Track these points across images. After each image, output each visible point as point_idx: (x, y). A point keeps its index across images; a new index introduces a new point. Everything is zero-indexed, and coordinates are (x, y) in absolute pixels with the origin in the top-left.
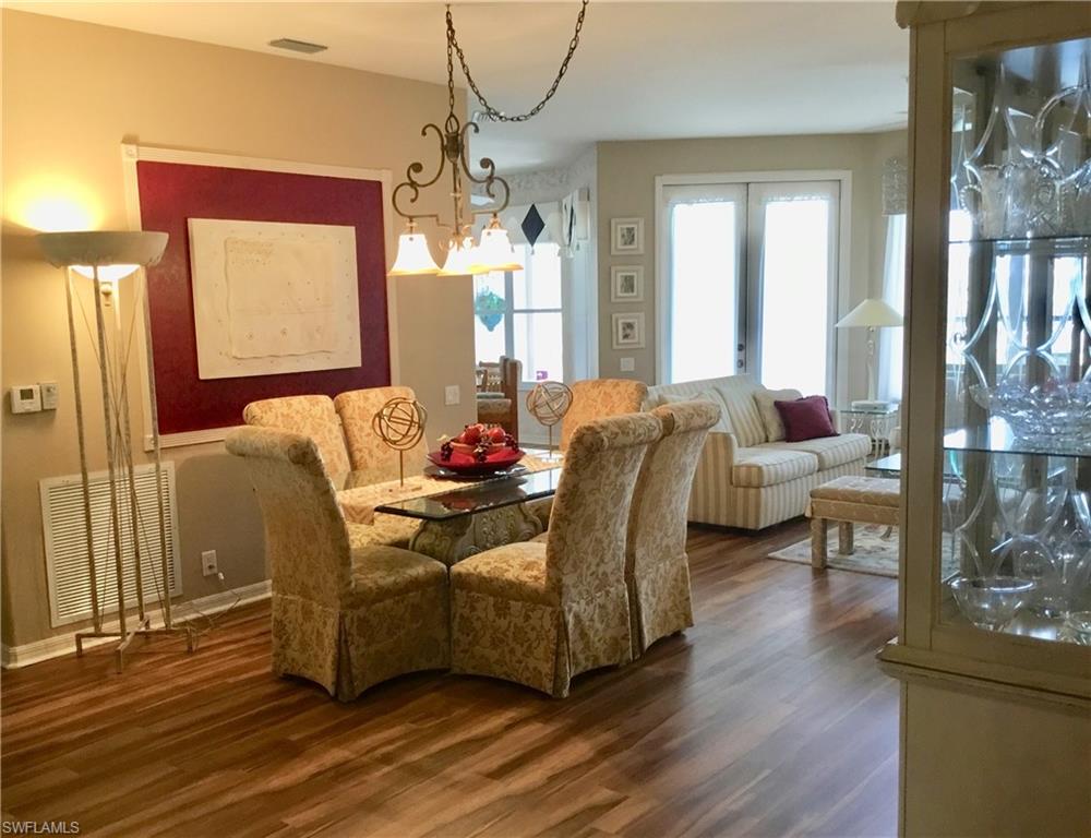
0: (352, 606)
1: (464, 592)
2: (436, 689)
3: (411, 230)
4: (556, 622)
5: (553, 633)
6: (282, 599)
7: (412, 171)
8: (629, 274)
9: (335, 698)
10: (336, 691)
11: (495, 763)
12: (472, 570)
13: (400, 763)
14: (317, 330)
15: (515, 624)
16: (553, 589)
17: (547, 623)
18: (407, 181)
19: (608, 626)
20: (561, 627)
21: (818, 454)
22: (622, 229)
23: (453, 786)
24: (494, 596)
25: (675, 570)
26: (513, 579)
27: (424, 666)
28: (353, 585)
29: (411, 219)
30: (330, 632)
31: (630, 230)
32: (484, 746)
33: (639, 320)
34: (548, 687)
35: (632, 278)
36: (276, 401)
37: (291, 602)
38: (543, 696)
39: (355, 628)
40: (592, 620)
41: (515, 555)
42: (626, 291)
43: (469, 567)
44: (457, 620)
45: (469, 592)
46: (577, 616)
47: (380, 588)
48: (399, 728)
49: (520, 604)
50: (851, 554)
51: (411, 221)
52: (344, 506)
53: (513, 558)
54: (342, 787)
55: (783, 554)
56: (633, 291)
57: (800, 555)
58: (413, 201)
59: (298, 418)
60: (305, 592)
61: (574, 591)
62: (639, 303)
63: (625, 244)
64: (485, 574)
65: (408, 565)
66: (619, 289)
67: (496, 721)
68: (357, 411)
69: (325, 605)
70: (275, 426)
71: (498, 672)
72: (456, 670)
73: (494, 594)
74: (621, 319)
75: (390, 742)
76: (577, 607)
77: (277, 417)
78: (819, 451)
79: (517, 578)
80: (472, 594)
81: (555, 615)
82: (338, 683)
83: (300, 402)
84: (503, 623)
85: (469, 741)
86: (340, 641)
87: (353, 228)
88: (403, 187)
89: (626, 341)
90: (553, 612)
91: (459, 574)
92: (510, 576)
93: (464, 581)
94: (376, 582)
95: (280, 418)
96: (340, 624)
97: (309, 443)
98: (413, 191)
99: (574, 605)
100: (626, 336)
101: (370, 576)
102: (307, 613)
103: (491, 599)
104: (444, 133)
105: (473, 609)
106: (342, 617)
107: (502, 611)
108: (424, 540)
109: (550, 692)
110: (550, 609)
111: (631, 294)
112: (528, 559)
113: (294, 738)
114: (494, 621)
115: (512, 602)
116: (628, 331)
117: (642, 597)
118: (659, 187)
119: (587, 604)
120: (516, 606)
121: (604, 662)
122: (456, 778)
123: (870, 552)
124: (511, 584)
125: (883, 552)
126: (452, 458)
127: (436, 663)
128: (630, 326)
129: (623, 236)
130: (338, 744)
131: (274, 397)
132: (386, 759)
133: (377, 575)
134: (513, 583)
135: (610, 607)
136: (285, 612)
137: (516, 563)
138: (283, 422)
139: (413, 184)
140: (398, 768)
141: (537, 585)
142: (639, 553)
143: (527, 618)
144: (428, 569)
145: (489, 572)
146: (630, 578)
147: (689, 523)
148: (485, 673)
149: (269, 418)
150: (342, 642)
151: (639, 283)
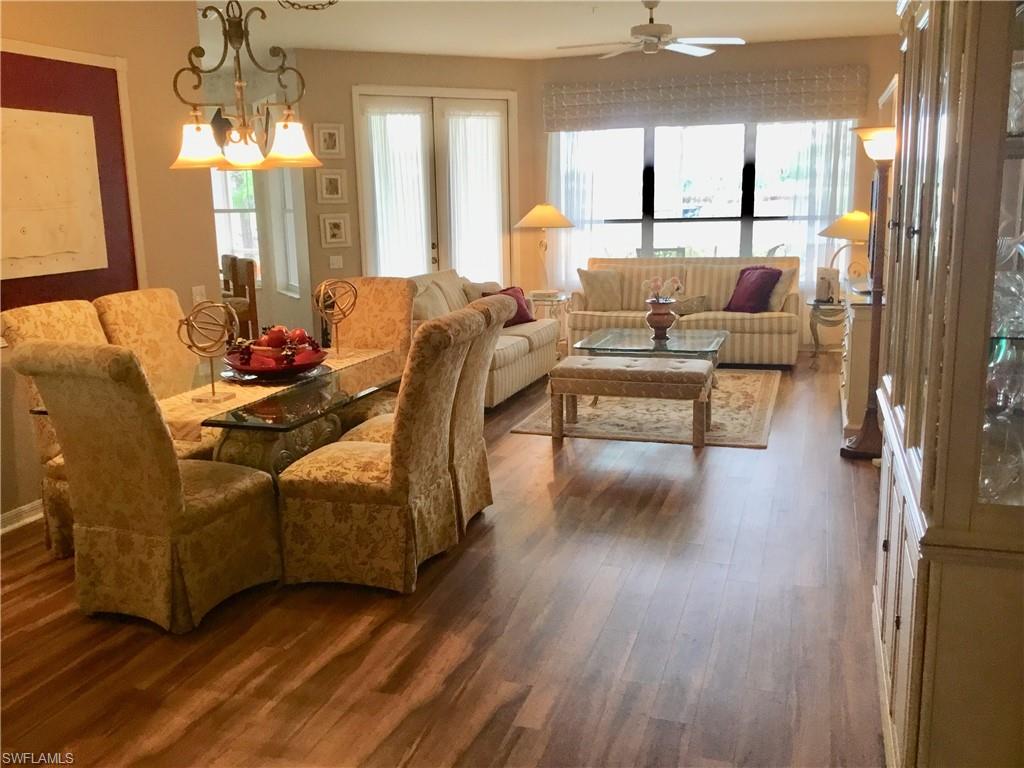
0: (186, 531)
1: (298, 500)
2: (275, 604)
3: (197, 120)
4: (404, 520)
5: (402, 532)
6: (87, 532)
7: (193, 56)
8: (334, 177)
9: (169, 633)
10: (171, 624)
11: (382, 676)
12: (305, 477)
13: (282, 694)
14: (60, 229)
15: (358, 528)
16: (400, 489)
17: (395, 522)
18: (189, 66)
19: (440, 516)
20: (409, 523)
21: (528, 338)
22: (324, 134)
23: (352, 709)
24: (333, 501)
25: (478, 453)
26: (355, 483)
27: (257, 581)
28: (184, 509)
29: (195, 107)
30: (160, 561)
31: (331, 135)
32: (361, 659)
33: (345, 220)
34: (398, 585)
35: (336, 180)
36: (32, 309)
37: (100, 534)
38: (393, 594)
39: (189, 554)
40: (429, 513)
41: (346, 457)
42: (331, 193)
43: (300, 474)
44: (290, 530)
45: (303, 499)
46: (420, 512)
47: (211, 508)
48: (256, 655)
49: (363, 506)
50: (576, 423)
51: (195, 109)
52: (171, 424)
53: (346, 460)
54: (228, 735)
55: (522, 426)
56: (337, 193)
57: (537, 427)
58: (196, 87)
59: (60, 327)
60: (120, 521)
61: (416, 488)
62: (345, 204)
63: (328, 148)
64: (321, 479)
65: (231, 480)
66: (325, 191)
67: (358, 629)
68: (120, 316)
69: (149, 533)
70: (36, 337)
71: (340, 576)
72: (290, 581)
73: (332, 498)
74: (329, 219)
75: (257, 672)
76: (420, 503)
77: (36, 327)
78: (528, 335)
79: (358, 480)
80: (306, 501)
81: (402, 514)
82: (173, 617)
83: (60, 309)
84: (343, 527)
85: (341, 658)
86: (172, 571)
87: (91, 118)
88: (183, 73)
89: (334, 240)
90: (400, 511)
91: (291, 482)
92: (350, 478)
93: (297, 489)
94: (206, 503)
95: (40, 328)
96: (172, 552)
97: (131, 357)
98: (195, 76)
99: (418, 501)
100: (334, 236)
101: (197, 496)
102: (125, 545)
103: (329, 505)
104: (226, 17)
105: (308, 516)
106: (174, 546)
107: (342, 514)
108: (231, 449)
109: (401, 590)
110: (397, 508)
111: (336, 196)
112: (364, 460)
113: (144, 685)
114: (334, 526)
115: (354, 505)
116: (336, 231)
117: (460, 484)
118: (355, 97)
119: (426, 498)
120: (357, 508)
121: (436, 551)
122: (351, 700)
123: (589, 420)
124: (351, 486)
125: (599, 419)
126: (251, 361)
127: (268, 576)
128: (336, 226)
129: (325, 141)
130: (199, 685)
131: (27, 304)
132: (263, 693)
133: (204, 493)
134: (353, 485)
135: (441, 498)
136: (93, 545)
137: (351, 464)
138: (44, 331)
139: (195, 70)
140: (282, 700)
141: (381, 486)
142: (457, 443)
143: (372, 519)
144: (256, 482)
145: (325, 477)
146: (452, 469)
147: (486, 409)
148: (324, 579)
149: (27, 328)
150: (176, 571)
151: (343, 185)
